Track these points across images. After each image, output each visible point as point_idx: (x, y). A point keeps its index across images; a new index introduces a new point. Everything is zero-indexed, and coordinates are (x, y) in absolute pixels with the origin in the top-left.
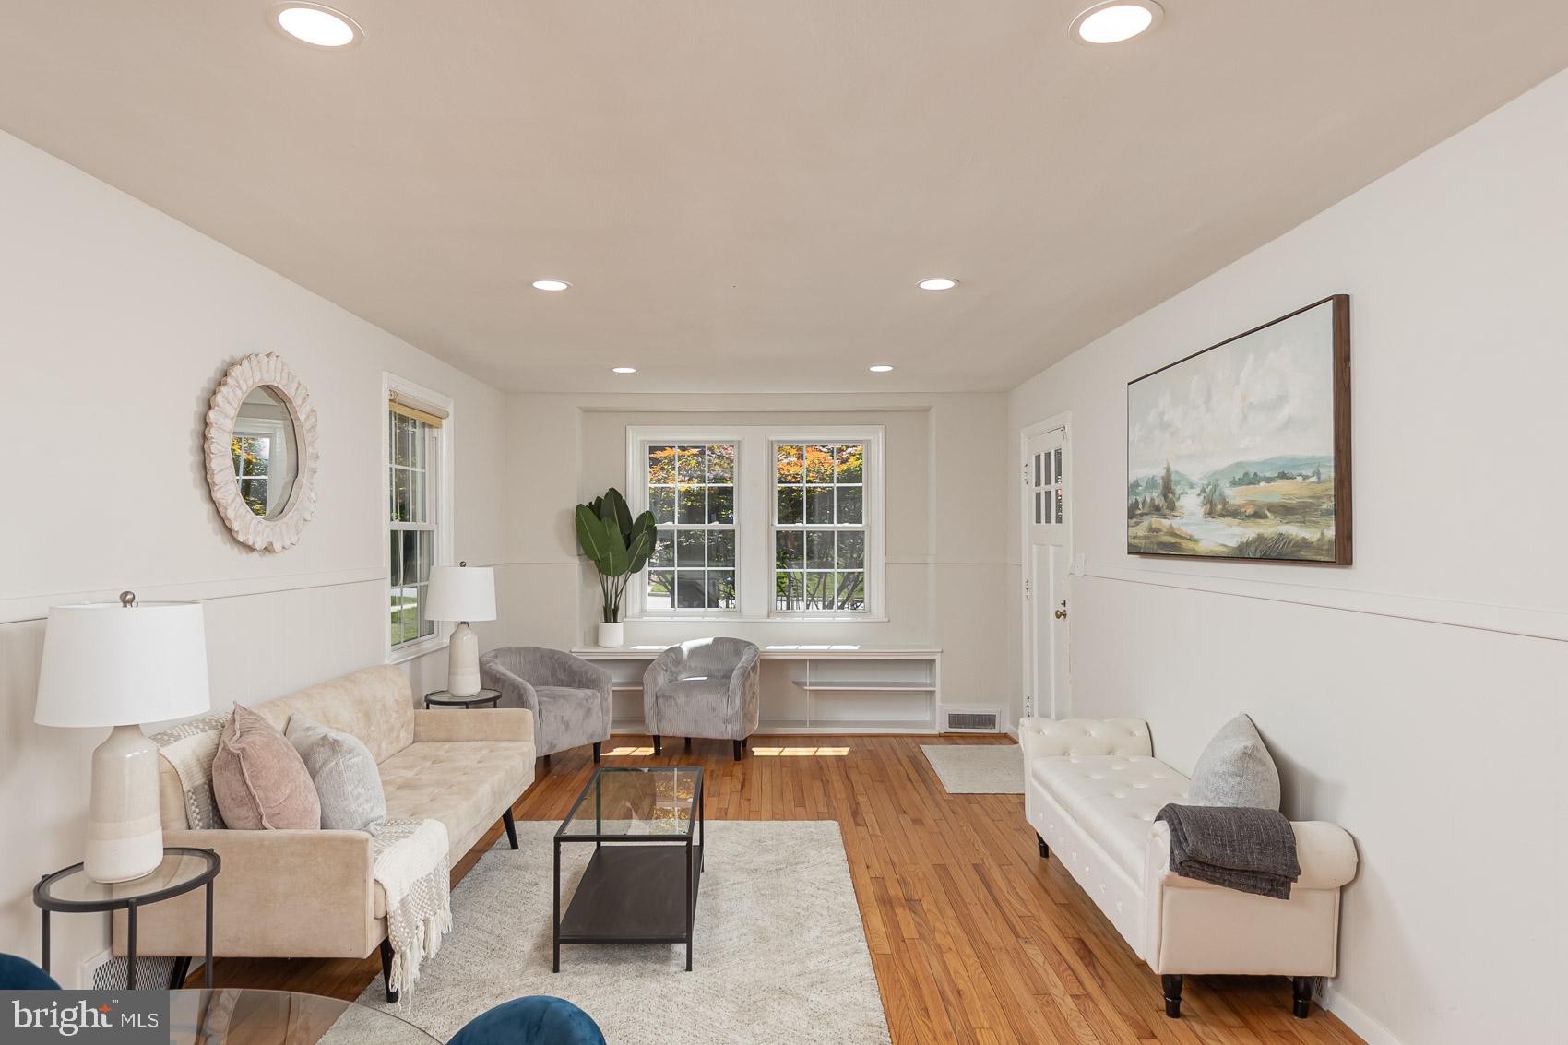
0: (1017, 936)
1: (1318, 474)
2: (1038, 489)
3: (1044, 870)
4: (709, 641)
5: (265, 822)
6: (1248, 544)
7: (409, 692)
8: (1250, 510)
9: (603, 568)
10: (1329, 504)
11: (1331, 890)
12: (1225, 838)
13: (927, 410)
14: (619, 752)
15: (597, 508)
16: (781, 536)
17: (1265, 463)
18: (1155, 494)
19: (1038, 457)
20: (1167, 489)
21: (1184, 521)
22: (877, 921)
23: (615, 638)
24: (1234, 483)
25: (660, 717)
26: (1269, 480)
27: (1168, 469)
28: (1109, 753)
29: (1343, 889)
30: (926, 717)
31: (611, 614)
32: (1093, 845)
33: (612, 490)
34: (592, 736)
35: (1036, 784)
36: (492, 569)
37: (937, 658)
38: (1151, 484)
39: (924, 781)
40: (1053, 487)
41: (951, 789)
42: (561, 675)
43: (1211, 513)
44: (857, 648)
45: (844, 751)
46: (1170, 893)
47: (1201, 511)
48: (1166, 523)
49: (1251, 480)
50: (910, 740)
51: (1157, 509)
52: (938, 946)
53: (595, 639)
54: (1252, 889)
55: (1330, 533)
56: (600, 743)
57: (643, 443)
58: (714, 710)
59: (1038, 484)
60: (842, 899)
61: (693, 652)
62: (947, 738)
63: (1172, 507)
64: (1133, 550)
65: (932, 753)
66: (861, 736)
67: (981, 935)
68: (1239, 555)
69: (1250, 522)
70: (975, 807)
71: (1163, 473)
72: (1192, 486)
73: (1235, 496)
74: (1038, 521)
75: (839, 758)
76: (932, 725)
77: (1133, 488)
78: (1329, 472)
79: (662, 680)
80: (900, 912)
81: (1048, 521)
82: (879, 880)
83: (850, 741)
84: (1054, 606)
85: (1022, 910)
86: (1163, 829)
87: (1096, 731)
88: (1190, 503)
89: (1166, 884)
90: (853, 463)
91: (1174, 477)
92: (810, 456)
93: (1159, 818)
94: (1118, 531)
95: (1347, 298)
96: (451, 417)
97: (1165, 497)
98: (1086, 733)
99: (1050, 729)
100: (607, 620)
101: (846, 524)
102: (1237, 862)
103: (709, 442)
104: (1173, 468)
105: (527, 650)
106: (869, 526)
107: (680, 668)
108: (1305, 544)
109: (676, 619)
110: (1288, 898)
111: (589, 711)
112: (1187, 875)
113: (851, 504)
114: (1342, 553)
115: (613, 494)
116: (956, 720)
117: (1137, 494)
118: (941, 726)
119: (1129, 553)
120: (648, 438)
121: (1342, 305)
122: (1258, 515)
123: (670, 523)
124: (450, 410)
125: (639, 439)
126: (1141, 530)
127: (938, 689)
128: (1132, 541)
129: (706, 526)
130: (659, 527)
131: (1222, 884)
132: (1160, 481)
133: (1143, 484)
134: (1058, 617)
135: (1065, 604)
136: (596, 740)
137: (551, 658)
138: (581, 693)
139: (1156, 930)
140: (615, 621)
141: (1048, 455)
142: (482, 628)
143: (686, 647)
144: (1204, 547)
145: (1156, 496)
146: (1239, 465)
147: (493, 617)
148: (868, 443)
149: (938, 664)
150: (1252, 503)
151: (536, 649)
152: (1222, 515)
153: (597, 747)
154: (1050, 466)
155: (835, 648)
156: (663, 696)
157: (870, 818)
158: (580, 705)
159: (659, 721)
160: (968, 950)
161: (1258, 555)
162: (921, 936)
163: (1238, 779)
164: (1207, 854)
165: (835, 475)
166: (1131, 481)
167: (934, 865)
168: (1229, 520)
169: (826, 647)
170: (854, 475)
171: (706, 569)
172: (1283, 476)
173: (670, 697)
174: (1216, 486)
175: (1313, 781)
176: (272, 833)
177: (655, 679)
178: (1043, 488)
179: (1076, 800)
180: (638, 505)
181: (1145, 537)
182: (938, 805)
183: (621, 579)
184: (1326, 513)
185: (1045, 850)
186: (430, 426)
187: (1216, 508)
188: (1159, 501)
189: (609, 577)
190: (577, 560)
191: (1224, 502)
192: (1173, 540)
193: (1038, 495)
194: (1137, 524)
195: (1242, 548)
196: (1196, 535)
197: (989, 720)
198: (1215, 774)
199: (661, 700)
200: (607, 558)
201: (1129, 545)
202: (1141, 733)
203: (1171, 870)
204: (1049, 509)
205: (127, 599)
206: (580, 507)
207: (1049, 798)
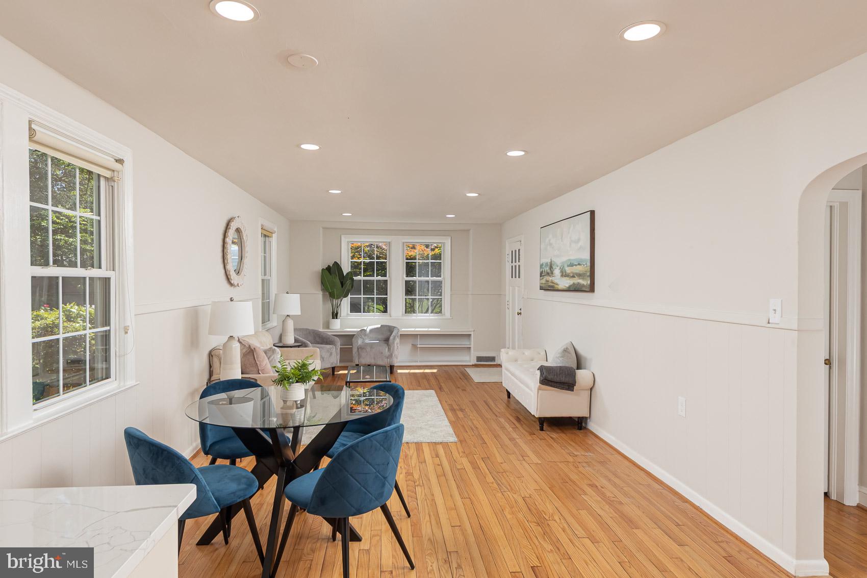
0: (497, 416)
1: (586, 264)
2: (512, 264)
3: (509, 402)
4: (379, 326)
5: (260, 372)
6: (571, 286)
7: (272, 341)
8: (572, 275)
9: (332, 296)
10: (588, 274)
11: (586, 390)
12: (556, 374)
13: (468, 230)
14: (341, 372)
15: (329, 269)
16: (407, 282)
17: (574, 260)
18: (548, 269)
19: (512, 252)
20: (551, 267)
21: (555, 278)
22: (450, 414)
23: (337, 326)
24: (568, 266)
25: (359, 356)
26: (576, 265)
27: (551, 260)
28: (532, 360)
29: (591, 389)
30: (467, 358)
31: (335, 315)
32: (522, 385)
33: (335, 262)
34: (332, 364)
35: (507, 372)
36: (299, 295)
37: (472, 333)
38: (547, 264)
39: (466, 379)
40: (517, 264)
41: (476, 381)
42: (318, 339)
43: (562, 276)
44: (439, 330)
45: (435, 371)
46: (540, 392)
47: (560, 275)
48: (551, 278)
49: (571, 265)
50: (461, 367)
51: (548, 274)
52: (471, 419)
53: (327, 325)
54: (562, 389)
55: (589, 282)
56: (335, 367)
57: (348, 242)
58: (382, 353)
59: (512, 262)
60: (438, 409)
61: (371, 331)
62: (475, 366)
63: (552, 273)
64: (541, 288)
65: (470, 371)
66: (441, 366)
67: (485, 416)
68: (569, 290)
69: (572, 279)
70: (486, 386)
71: (550, 261)
72: (557, 266)
73: (568, 270)
74: (512, 277)
75: (432, 373)
76: (470, 361)
77: (541, 266)
78: (589, 264)
79: (360, 342)
80: (457, 412)
81: (515, 277)
82: (451, 405)
83: (437, 367)
84: (517, 310)
85: (499, 411)
86: (538, 373)
87: (527, 353)
88: (557, 272)
89: (539, 389)
90: (437, 251)
91: (553, 263)
92: (418, 247)
93: (538, 370)
94: (537, 282)
95: (594, 211)
96: (276, 234)
97: (550, 269)
98: (524, 354)
99: (511, 353)
100: (333, 318)
101: (435, 278)
102: (558, 380)
103: (376, 242)
104: (553, 260)
105: (303, 329)
106: (444, 278)
107: (366, 337)
108: (583, 285)
109: (363, 318)
110: (573, 391)
111: (331, 354)
112: (544, 385)
113: (437, 269)
114: (592, 288)
115: (336, 263)
116: (479, 359)
117: (542, 268)
118: (474, 361)
119: (540, 289)
120: (350, 240)
121: (592, 213)
122: (573, 277)
123: (359, 277)
124: (276, 230)
125: (347, 240)
126: (543, 281)
127: (472, 346)
128: (541, 285)
129: (375, 278)
130: (355, 278)
131: (554, 387)
132: (549, 264)
133: (544, 264)
134: (518, 314)
135: (521, 309)
136: (333, 366)
137: (313, 333)
138: (328, 346)
139: (536, 405)
140: (337, 318)
141: (515, 251)
142: (294, 318)
143: (368, 329)
144: (561, 287)
145: (547, 269)
146: (569, 260)
147: (300, 314)
148: (444, 243)
149: (472, 336)
150: (572, 272)
151: (307, 329)
152: (565, 276)
153: (333, 369)
154: (516, 256)
155: (430, 329)
156: (361, 348)
157: (446, 389)
158: (328, 351)
159: (359, 358)
160: (480, 419)
161: (573, 289)
162: (465, 417)
163: (562, 358)
164: (550, 377)
165: (430, 256)
166: (541, 263)
167: (470, 401)
168: (567, 278)
169: (427, 329)
170: (438, 257)
171: (375, 296)
172: (579, 264)
173: (363, 348)
174: (563, 267)
175: (586, 359)
176: (262, 375)
177: (357, 341)
178: (514, 264)
179: (517, 373)
180: (346, 269)
181: (545, 284)
182: (471, 385)
183: (339, 300)
184: (588, 277)
185: (509, 394)
186: (268, 237)
187: (564, 274)
188: (549, 271)
189: (334, 300)
190: (321, 293)
191: (566, 272)
192: (552, 284)
193: (512, 267)
194: (543, 279)
195: (570, 287)
196: (558, 283)
197: (493, 359)
198: (556, 357)
199: (359, 350)
200: (334, 291)
201: (540, 287)
202: (543, 353)
203: (540, 383)
204: (516, 273)
205: (231, 300)
206: (323, 269)
207: (510, 375)
